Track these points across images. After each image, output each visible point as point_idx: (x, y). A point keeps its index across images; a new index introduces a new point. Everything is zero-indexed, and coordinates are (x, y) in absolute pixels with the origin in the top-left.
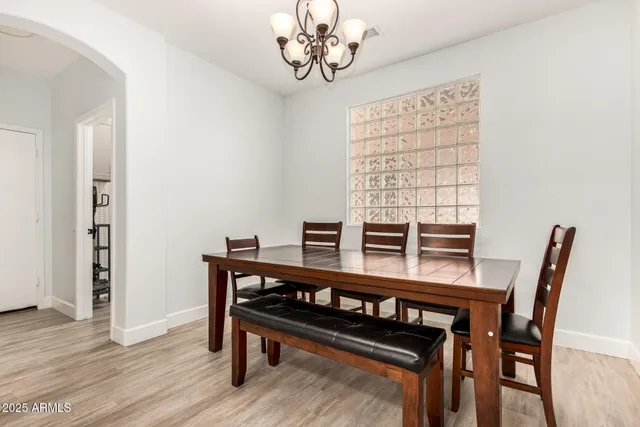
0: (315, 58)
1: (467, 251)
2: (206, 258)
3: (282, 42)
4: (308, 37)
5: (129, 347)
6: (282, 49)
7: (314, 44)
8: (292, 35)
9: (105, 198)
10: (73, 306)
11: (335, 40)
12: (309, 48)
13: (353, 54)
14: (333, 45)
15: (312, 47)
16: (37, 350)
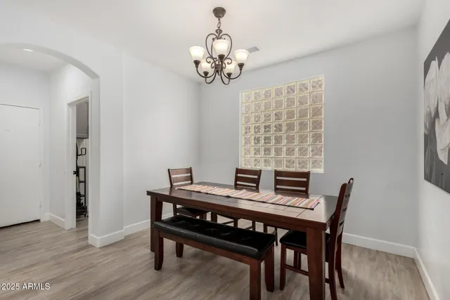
0: (218, 71)
1: (304, 189)
2: (149, 193)
3: (197, 63)
4: (213, 58)
5: (100, 248)
6: (197, 67)
7: (217, 63)
8: (203, 58)
9: (84, 150)
10: (63, 220)
11: (230, 61)
12: (213, 65)
13: (241, 70)
14: (228, 63)
15: (216, 65)
16: (42, 250)
